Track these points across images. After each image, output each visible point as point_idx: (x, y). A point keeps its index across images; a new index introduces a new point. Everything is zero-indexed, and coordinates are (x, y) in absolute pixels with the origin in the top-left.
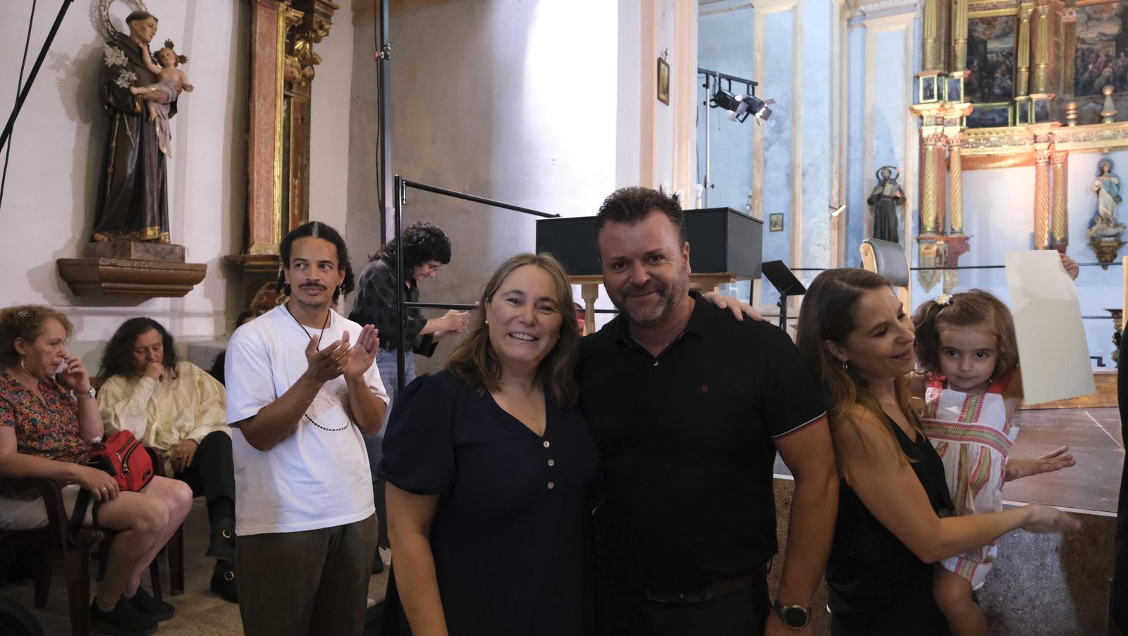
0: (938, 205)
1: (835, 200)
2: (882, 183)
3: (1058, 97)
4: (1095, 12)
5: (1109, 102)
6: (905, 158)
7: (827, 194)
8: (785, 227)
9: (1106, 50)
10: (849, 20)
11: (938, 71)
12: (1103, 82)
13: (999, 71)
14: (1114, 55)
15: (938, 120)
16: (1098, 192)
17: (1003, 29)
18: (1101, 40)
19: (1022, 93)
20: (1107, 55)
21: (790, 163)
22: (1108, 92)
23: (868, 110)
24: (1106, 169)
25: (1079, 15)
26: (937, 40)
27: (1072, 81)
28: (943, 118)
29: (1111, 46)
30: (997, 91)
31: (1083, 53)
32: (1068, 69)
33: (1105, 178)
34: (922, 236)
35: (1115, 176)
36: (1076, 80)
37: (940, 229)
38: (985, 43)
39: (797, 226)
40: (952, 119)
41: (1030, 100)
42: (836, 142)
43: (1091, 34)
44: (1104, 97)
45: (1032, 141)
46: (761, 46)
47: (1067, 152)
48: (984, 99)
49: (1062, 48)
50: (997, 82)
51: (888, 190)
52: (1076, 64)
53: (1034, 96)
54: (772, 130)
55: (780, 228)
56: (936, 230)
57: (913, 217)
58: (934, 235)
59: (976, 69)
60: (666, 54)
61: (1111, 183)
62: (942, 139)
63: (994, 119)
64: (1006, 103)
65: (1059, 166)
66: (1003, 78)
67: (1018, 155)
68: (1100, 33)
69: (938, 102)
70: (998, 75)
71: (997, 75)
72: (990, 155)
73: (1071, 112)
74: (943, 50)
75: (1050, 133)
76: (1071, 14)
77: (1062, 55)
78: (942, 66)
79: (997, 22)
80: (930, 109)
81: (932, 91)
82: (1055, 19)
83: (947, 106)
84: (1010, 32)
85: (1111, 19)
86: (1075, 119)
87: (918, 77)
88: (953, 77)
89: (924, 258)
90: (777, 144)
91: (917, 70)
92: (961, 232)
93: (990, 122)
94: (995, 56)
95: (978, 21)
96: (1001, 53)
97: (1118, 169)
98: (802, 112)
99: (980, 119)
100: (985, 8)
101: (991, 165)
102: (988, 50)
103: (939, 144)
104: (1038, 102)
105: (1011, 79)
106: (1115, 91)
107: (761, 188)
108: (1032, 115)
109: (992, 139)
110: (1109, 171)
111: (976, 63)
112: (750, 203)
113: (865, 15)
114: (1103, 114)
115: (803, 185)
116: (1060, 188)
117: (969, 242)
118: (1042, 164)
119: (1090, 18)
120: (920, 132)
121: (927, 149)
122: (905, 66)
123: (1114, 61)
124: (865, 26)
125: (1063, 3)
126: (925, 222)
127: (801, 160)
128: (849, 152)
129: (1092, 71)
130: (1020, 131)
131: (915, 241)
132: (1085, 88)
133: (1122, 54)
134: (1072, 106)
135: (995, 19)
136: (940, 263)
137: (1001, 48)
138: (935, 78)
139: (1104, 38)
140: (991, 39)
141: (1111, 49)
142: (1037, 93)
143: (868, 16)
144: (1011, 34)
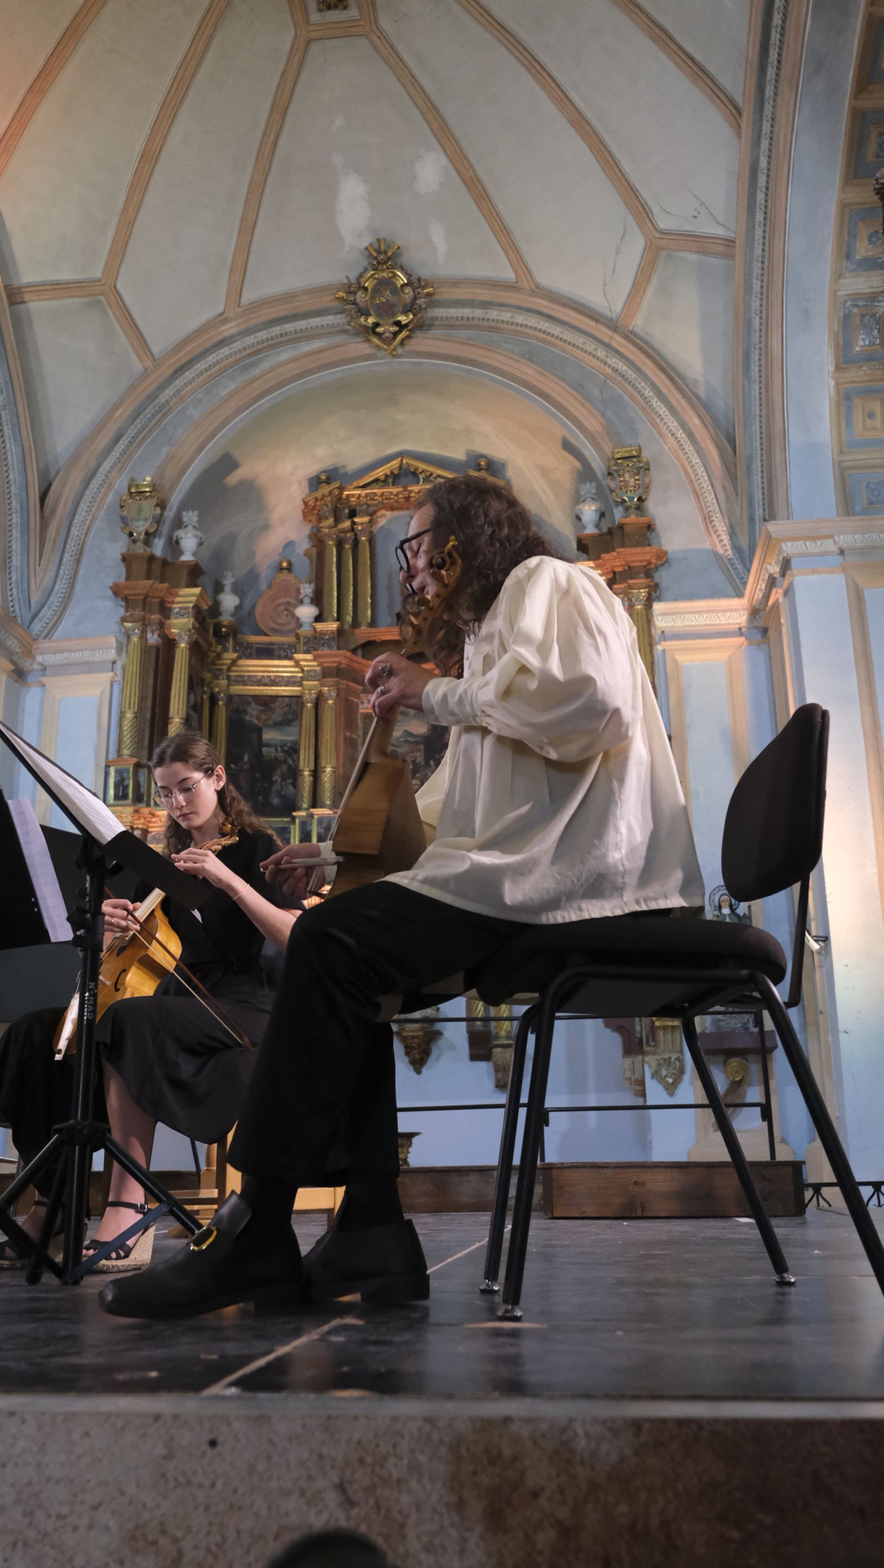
9: (412, 754)
10: (21, 676)
11: (135, 760)
13: (278, 772)
14: (422, 763)
17: (285, 715)
18: (406, 741)
19: (305, 806)
20: (414, 762)
26: (137, 716)
30: (276, 801)
38: (259, 731)
41: (312, 816)
50: (276, 788)
53: (317, 812)
59: (246, 767)
64: (286, 821)
66: (283, 783)
68: (406, 731)
70: (276, 778)
71: (274, 779)
74: (148, 729)
78: (142, 753)
79: (277, 704)
81: (127, 786)
82: (347, 710)
83: (146, 812)
84: (293, 720)
87: (111, 764)
91: (112, 758)
94: (272, 750)
95: (250, 698)
96: (281, 747)
100: (260, 682)
102: (264, 742)
104: (320, 820)
105: (292, 783)
108: (314, 838)
111: (246, 759)
113: (45, 668)
122: (97, 748)
124: (44, 685)
125: (361, 688)
135: (274, 698)
137: (282, 741)
138: (131, 770)
139: (410, 739)
140: (267, 726)
141: (418, 754)
142: (321, 807)
143: (48, 672)
144: (292, 723)
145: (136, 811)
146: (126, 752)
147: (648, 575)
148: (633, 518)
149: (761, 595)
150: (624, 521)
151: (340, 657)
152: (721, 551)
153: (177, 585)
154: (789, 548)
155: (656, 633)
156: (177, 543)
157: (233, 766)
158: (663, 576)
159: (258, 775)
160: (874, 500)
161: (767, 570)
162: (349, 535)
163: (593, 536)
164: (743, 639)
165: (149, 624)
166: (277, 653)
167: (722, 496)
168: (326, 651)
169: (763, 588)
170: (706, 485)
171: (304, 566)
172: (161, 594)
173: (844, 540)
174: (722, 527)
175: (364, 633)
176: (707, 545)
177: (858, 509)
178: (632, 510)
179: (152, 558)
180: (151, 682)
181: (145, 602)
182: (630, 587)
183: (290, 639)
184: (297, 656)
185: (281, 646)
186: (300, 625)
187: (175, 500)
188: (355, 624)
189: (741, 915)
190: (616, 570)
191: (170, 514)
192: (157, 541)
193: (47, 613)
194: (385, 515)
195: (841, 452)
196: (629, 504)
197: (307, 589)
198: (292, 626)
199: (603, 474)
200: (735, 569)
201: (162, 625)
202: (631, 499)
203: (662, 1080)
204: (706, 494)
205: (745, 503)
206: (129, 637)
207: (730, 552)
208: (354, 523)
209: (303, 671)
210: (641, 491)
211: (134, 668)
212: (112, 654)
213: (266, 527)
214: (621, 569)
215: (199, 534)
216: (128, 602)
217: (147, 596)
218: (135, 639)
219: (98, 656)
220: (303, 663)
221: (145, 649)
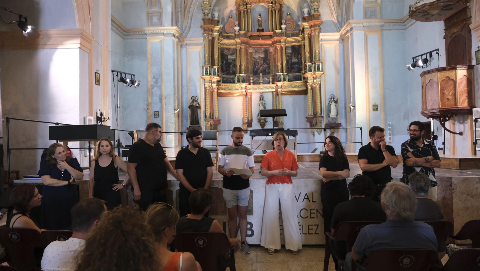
0: (210, 109)
1: (177, 107)
2: (193, 102)
3: (248, 75)
4: (257, 50)
5: (261, 78)
6: (200, 93)
7: (173, 105)
8: (159, 116)
10: (181, 46)
11: (209, 66)
12: (260, 71)
13: (232, 65)
15: (210, 81)
16: (260, 105)
17: (232, 52)
18: (259, 59)
19: (238, 73)
20: (261, 63)
21: (161, 94)
22: (261, 75)
23: (188, 76)
24: (261, 98)
25: (254, 50)
26: (209, 55)
27: (252, 71)
28: (211, 81)
29: (262, 61)
30: (231, 72)
31: (255, 62)
32: (251, 67)
33: (261, 101)
34: (206, 119)
35: (264, 101)
36: (253, 70)
37: (212, 116)
38: (227, 56)
39: (163, 116)
40: (214, 81)
41: (240, 75)
42: (176, 87)
43: (257, 57)
44: (260, 76)
45: (241, 89)
46: (150, 52)
47: (251, 93)
48: (227, 74)
49: (249, 60)
50: (231, 69)
51: (195, 104)
52: (253, 65)
53: (241, 74)
54: (154, 82)
55: (158, 116)
56: (210, 117)
57: (203, 113)
58: (209, 119)
59: (225, 64)
60: (98, 71)
61: (263, 103)
62: (211, 88)
63: (230, 81)
64: (234, 76)
65: (249, 97)
66: (233, 68)
67: (237, 93)
68: (259, 56)
69: (209, 76)
71: (231, 67)
72: (229, 92)
73: (252, 80)
74: (211, 59)
75: (246, 86)
76: (251, 49)
77: (249, 62)
78: (211, 64)
79: (231, 50)
80: (208, 78)
81: (208, 72)
82: (247, 51)
83: (212, 77)
84: (234, 53)
85: (262, 52)
86: (253, 83)
87: (203, 67)
88: (214, 68)
89: (207, 126)
90: (156, 87)
91: (203, 65)
92: (218, 118)
93: (229, 82)
94: (230, 60)
97: (265, 98)
98: (164, 77)
99: (226, 81)
100: (227, 45)
101: (230, 95)
102: (228, 58)
103: (210, 89)
104: (242, 76)
105: (235, 68)
106: (263, 75)
107: (151, 102)
108: (241, 81)
109: (230, 87)
110: (262, 99)
111: (224, 62)
112: (147, 107)
113: (187, 44)
114: (260, 81)
115: (165, 102)
116: (250, 104)
117: (221, 121)
118: (244, 96)
119: (256, 52)
120: (205, 85)
121: (207, 91)
122: (200, 63)
123: (263, 65)
124: (187, 48)
125: (249, 46)
126: (207, 114)
127: (164, 93)
128: (182, 90)
129: (257, 68)
130: (237, 85)
131: (204, 121)
132: (255, 73)
133: (265, 63)
134: (252, 78)
135: (230, 48)
136: (212, 128)
137: (232, 58)
138: (208, 68)
139: (260, 58)
140: (229, 55)
141: (262, 62)
142: (242, 74)
143: (187, 45)
144: (235, 54)
145: (210, 77)
146: (207, 64)
147: (319, 27)
148: (316, 13)
149: (344, 33)
150: (314, 14)
151: (245, 39)
152: (334, 21)
153: (215, 26)
154: (353, 25)
155: (320, 40)
156: (214, 15)
157: (222, 64)
158: (322, 26)
159: (227, 66)
160: (371, 15)
161: (347, 29)
162: (246, 10)
163: (307, 17)
164: (338, 41)
165: (210, 34)
166: (230, 37)
167: (336, 8)
168: (242, 38)
169: (345, 32)
170: (332, 5)
171: (235, 17)
172: (212, 27)
173: (365, 24)
174: (335, 16)
175: (250, 34)
176: (331, 19)
177: (368, 17)
178: (316, 11)
179: (209, 19)
180: (211, 48)
181: (208, 30)
182: (315, 29)
183: (233, 35)
184: (236, 39)
185: (231, 36)
186: (235, 31)
187: (213, 4)
188: (248, 31)
189: (336, 100)
190: (312, 25)
191: (212, 8)
192: (209, 14)
193: (186, 31)
194: (253, 5)
195: (366, 4)
196: (315, 9)
197: (237, 23)
198: (233, 31)
199: (309, 1)
200: (337, 25)
201: (212, 34)
202: (316, 8)
203: (318, 132)
204: (332, 8)
205: (341, 10)
206: (205, 38)
207: (336, 21)
208: (247, 7)
209: (236, 42)
210: (318, 6)
211: (207, 45)
212: (202, 41)
213: (227, 7)
214: (313, 25)
215: (219, 13)
216: (205, 30)
217: (209, 28)
218: (207, 38)
219: (199, 42)
220: (237, 41)
221: (209, 41)
